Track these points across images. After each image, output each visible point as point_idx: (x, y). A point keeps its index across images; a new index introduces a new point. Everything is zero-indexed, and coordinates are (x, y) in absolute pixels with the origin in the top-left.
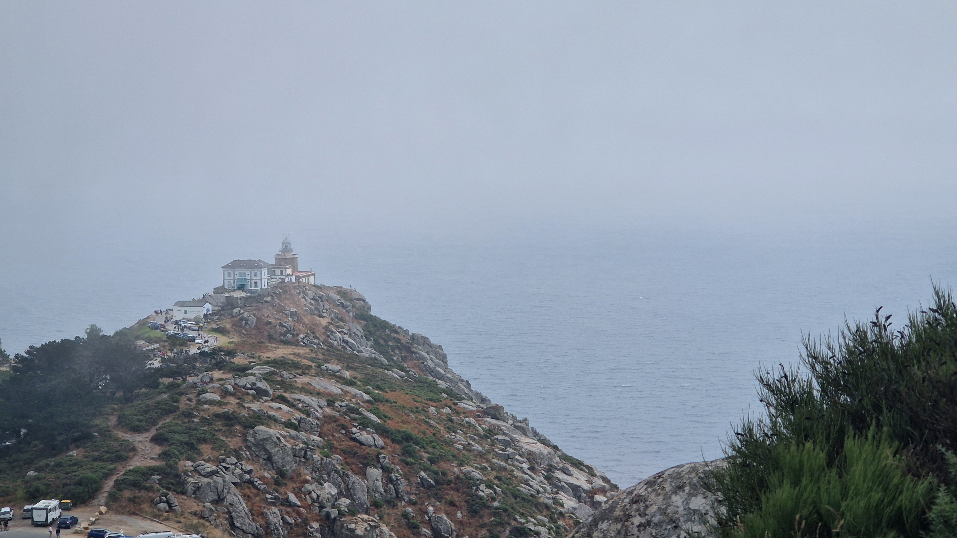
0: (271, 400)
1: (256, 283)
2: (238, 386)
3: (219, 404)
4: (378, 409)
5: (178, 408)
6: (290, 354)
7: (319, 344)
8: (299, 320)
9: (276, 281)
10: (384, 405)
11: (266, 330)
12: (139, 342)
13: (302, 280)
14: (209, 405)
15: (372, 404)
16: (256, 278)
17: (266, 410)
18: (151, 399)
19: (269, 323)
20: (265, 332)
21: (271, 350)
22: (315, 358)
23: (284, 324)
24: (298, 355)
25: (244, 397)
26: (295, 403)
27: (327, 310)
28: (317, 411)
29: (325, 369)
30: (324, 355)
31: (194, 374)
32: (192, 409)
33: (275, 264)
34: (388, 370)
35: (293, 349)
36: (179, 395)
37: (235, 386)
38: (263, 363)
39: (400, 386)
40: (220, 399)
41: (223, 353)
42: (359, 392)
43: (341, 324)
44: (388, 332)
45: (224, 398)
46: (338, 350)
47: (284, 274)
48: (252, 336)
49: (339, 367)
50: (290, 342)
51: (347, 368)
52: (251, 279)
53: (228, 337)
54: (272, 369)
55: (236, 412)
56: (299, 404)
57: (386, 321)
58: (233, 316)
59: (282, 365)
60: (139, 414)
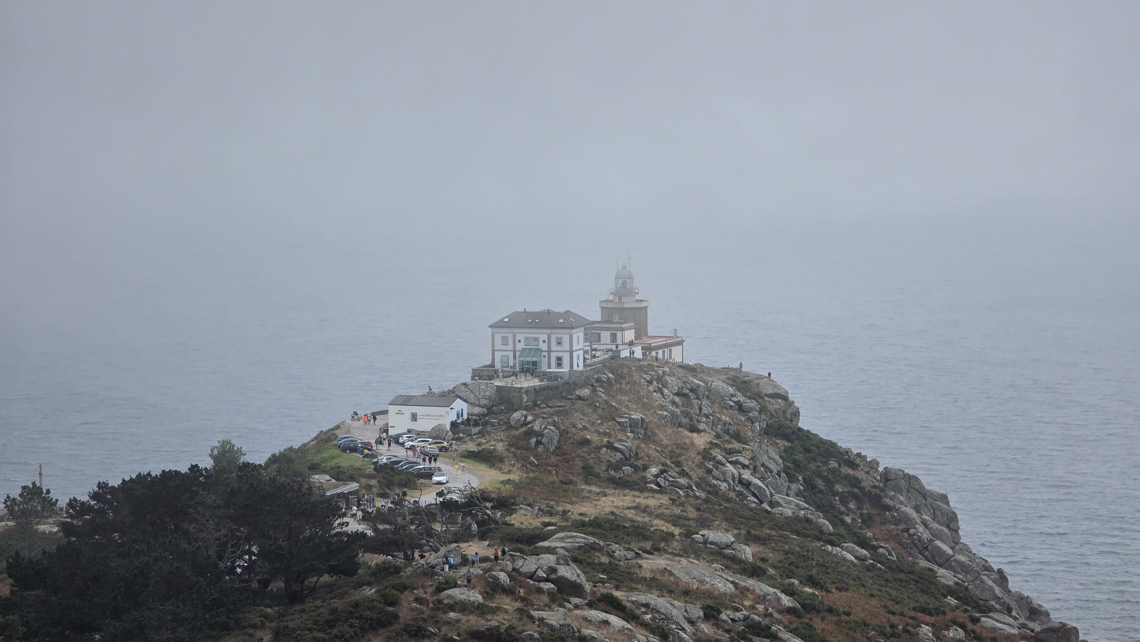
0: (587, 604)
1: (559, 359)
2: (521, 574)
3: (480, 610)
4: (811, 626)
5: (396, 617)
6: (628, 508)
7: (689, 487)
8: (649, 438)
9: (601, 356)
10: (823, 619)
11: (579, 456)
12: (320, 479)
13: (657, 353)
14: (460, 611)
15: (799, 617)
16: (559, 348)
17: (577, 625)
18: (341, 596)
19: (586, 442)
20: (577, 459)
21: (588, 498)
22: (680, 517)
23: (616, 445)
24: (645, 510)
25: (531, 598)
26: (637, 612)
27: (707, 416)
28: (683, 629)
29: (702, 541)
30: (698, 509)
31: (430, 546)
32: (425, 620)
33: (599, 319)
34: (833, 544)
35: (635, 496)
36: (398, 590)
37: (514, 574)
38: (572, 525)
39: (860, 579)
40: (482, 601)
41: (489, 505)
42: (772, 590)
43: (736, 445)
44: (833, 464)
45: (491, 599)
46: (729, 500)
47: (619, 341)
48: (549, 468)
49: (729, 538)
50: (628, 482)
51: (747, 539)
52: (549, 351)
53: (500, 469)
54: (591, 539)
55: (514, 628)
56: (646, 613)
57: (831, 442)
58: (510, 427)
59: (611, 530)
60: (315, 627)
